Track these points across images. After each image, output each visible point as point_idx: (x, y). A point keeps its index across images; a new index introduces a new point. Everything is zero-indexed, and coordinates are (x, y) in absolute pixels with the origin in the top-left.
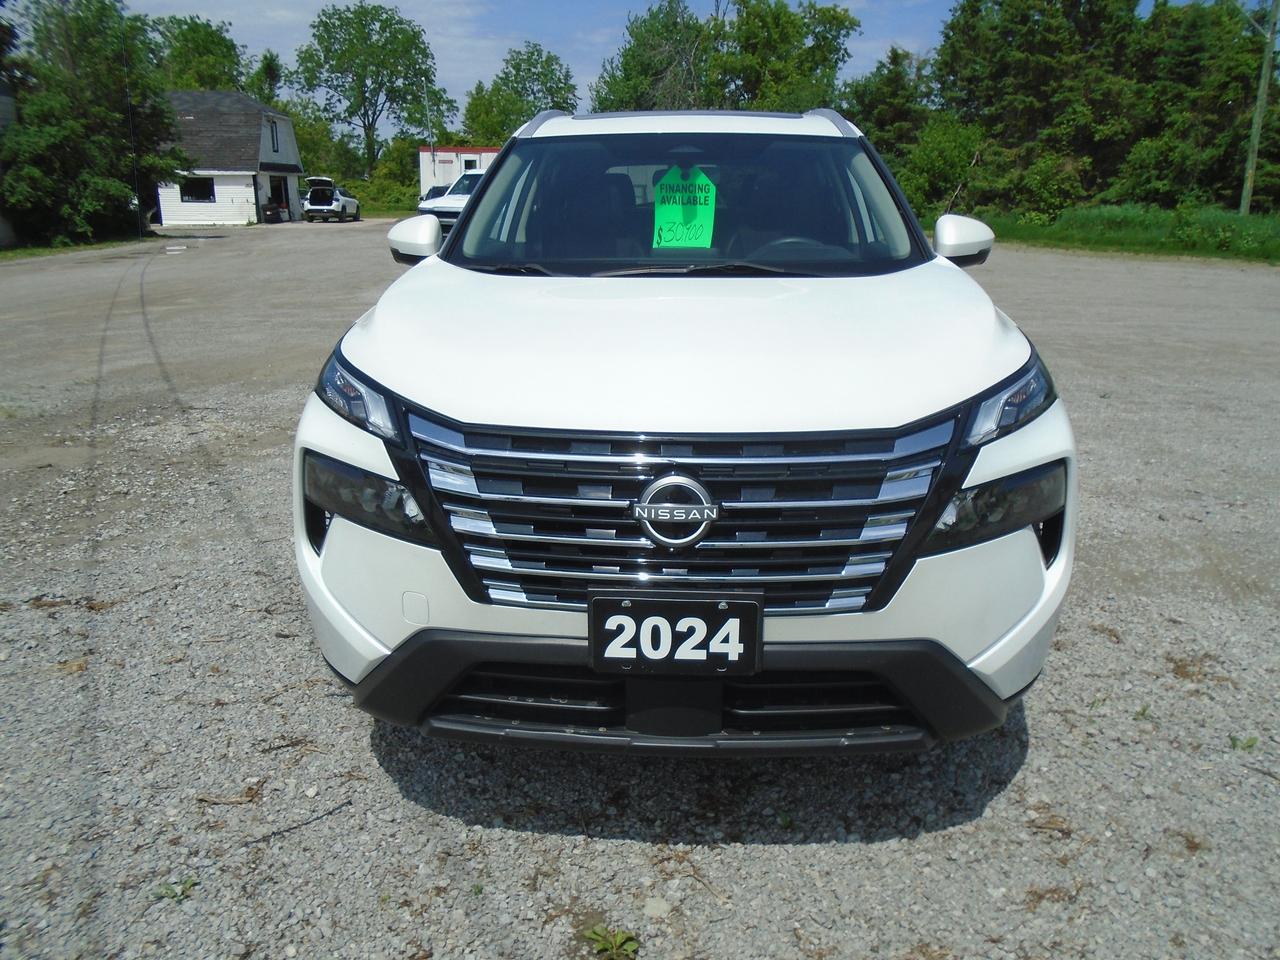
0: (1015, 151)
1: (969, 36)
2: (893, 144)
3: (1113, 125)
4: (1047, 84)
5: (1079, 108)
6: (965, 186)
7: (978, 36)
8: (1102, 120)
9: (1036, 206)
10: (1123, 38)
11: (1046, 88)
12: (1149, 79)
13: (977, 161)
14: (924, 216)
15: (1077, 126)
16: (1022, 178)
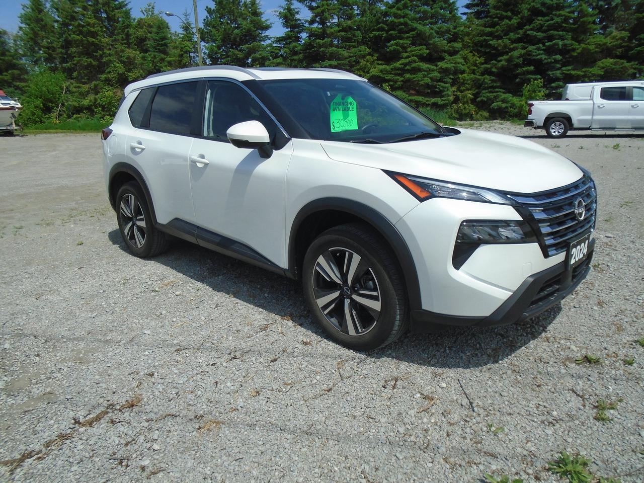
0: (87, 86)
1: (41, 24)
2: (11, 82)
3: (136, 73)
4: (97, 52)
5: (117, 65)
6: (63, 104)
7: (46, 25)
8: (129, 70)
9: (109, 113)
10: (128, 31)
11: (96, 54)
12: (146, 51)
13: (66, 91)
14: (44, 122)
15: (118, 73)
16: (96, 100)
